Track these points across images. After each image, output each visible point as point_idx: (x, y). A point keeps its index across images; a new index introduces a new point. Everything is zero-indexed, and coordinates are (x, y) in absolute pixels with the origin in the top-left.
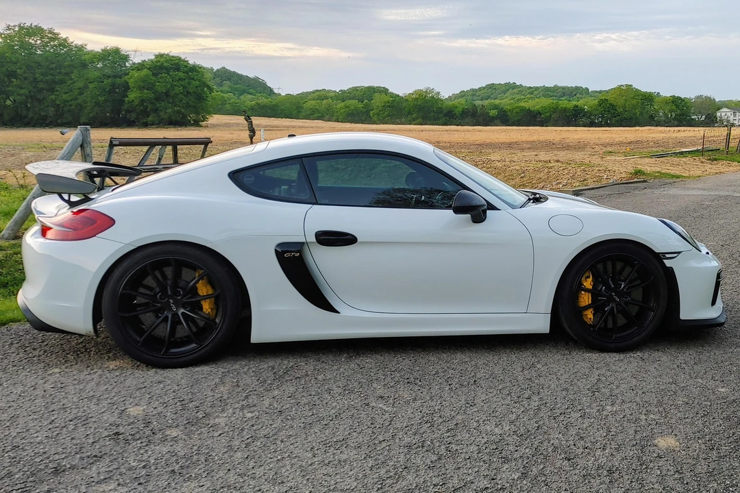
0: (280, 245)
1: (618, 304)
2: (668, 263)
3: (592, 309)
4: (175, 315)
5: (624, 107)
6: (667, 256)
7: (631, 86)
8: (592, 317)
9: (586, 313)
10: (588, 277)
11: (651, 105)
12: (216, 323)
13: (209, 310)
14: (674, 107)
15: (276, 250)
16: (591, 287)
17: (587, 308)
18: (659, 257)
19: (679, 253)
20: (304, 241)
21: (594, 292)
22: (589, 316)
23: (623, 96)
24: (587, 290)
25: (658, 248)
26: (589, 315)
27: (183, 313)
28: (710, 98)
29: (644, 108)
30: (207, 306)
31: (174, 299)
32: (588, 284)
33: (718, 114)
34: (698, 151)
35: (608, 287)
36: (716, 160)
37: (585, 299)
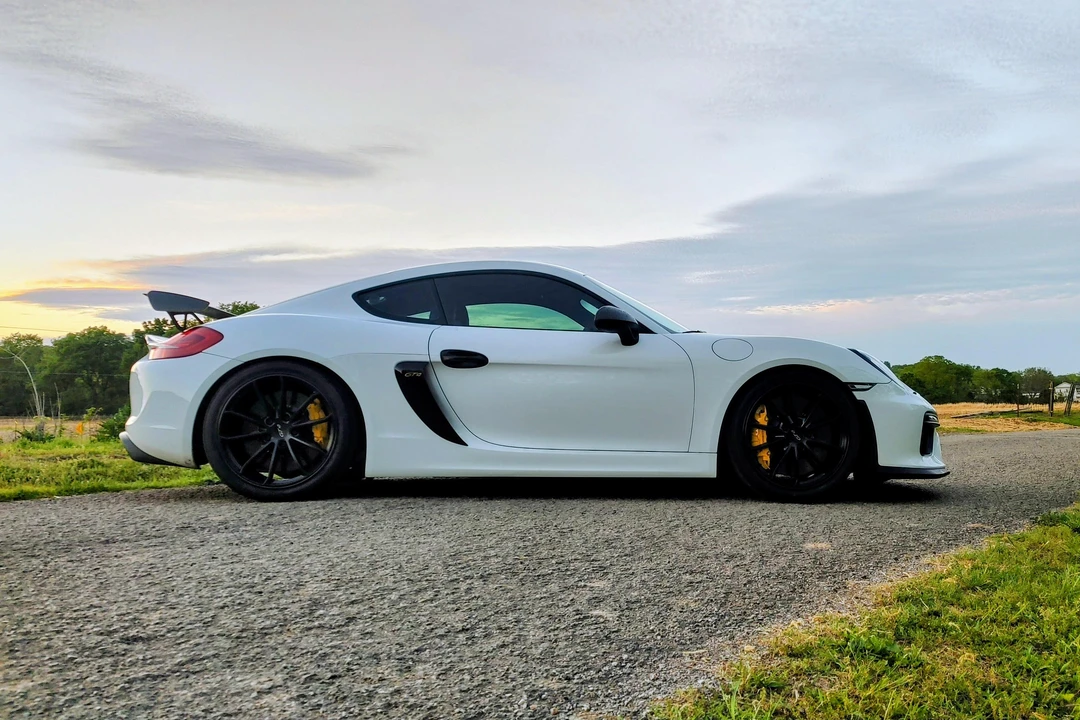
0: (400, 365)
1: (800, 444)
2: (859, 395)
3: (767, 450)
4: (282, 442)
5: (935, 383)
6: (857, 387)
7: (941, 357)
8: (768, 459)
9: (761, 454)
10: (762, 412)
11: (969, 380)
12: (325, 451)
13: (321, 439)
14: (999, 383)
15: (396, 372)
16: (766, 424)
17: (761, 448)
18: (847, 389)
19: (873, 385)
20: (428, 360)
21: (770, 429)
22: (765, 459)
23: (931, 370)
24: (761, 427)
25: (845, 376)
26: (765, 457)
27: (291, 440)
28: (1045, 372)
29: (960, 384)
30: (318, 434)
31: (282, 424)
32: (762, 419)
33: (1057, 390)
34: (1012, 412)
35: (787, 423)
36: (1035, 421)
37: (760, 438)
